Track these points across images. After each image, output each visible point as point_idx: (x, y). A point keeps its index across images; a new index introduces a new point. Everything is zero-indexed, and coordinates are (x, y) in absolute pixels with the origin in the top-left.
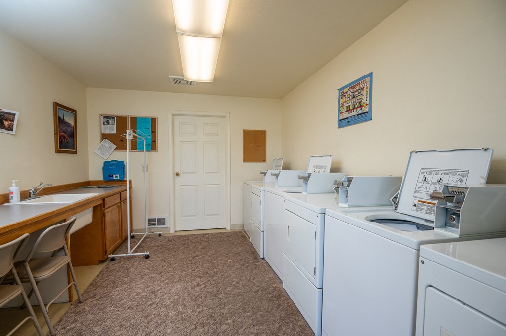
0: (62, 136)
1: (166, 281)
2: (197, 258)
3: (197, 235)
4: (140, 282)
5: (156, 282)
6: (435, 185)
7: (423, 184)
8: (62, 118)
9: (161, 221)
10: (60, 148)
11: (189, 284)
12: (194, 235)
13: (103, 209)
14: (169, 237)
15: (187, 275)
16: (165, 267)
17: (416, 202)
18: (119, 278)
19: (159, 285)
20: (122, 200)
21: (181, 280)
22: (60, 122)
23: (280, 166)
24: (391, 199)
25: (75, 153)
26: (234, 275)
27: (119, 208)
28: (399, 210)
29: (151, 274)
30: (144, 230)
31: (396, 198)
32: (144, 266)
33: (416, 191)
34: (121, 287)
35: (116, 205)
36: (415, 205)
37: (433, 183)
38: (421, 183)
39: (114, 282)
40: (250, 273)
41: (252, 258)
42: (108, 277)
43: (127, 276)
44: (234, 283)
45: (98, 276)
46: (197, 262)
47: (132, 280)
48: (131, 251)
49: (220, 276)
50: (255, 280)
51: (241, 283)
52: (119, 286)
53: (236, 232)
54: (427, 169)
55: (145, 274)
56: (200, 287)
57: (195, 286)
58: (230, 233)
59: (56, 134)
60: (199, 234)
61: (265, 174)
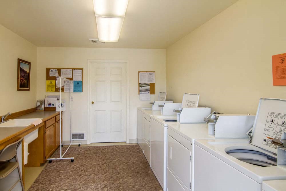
0: (22, 79)
1: (84, 182)
2: (105, 165)
3: (105, 146)
4: (67, 181)
5: (77, 182)
6: (280, 126)
7: (271, 124)
8: (22, 68)
9: (81, 135)
10: (20, 87)
11: (99, 185)
12: (104, 146)
13: (45, 128)
14: (86, 147)
15: (98, 178)
16: (83, 171)
17: (266, 138)
18: (53, 177)
19: (79, 185)
20: (56, 121)
21: (94, 182)
22: (21, 71)
23: (164, 98)
24: (247, 133)
25: (29, 90)
26: (131, 181)
27: (54, 127)
28: (253, 143)
29: (74, 176)
30: (70, 142)
31: (251, 132)
32: (69, 169)
33: (265, 130)
34: (54, 184)
35: (53, 125)
36: (265, 141)
37: (278, 125)
38: (269, 124)
39: (50, 181)
40: (143, 179)
41: (144, 167)
42: (46, 176)
43: (58, 176)
44: (131, 187)
45: (40, 175)
46: (105, 168)
47: (61, 180)
48: (62, 156)
49: (121, 180)
50: (146, 186)
51: (136, 187)
52: (53, 184)
53: (133, 145)
54: (274, 113)
55: (70, 176)
56: (107, 189)
57: (103, 188)
58: (129, 146)
59: (18, 79)
60: (107, 146)
61: (153, 103)
